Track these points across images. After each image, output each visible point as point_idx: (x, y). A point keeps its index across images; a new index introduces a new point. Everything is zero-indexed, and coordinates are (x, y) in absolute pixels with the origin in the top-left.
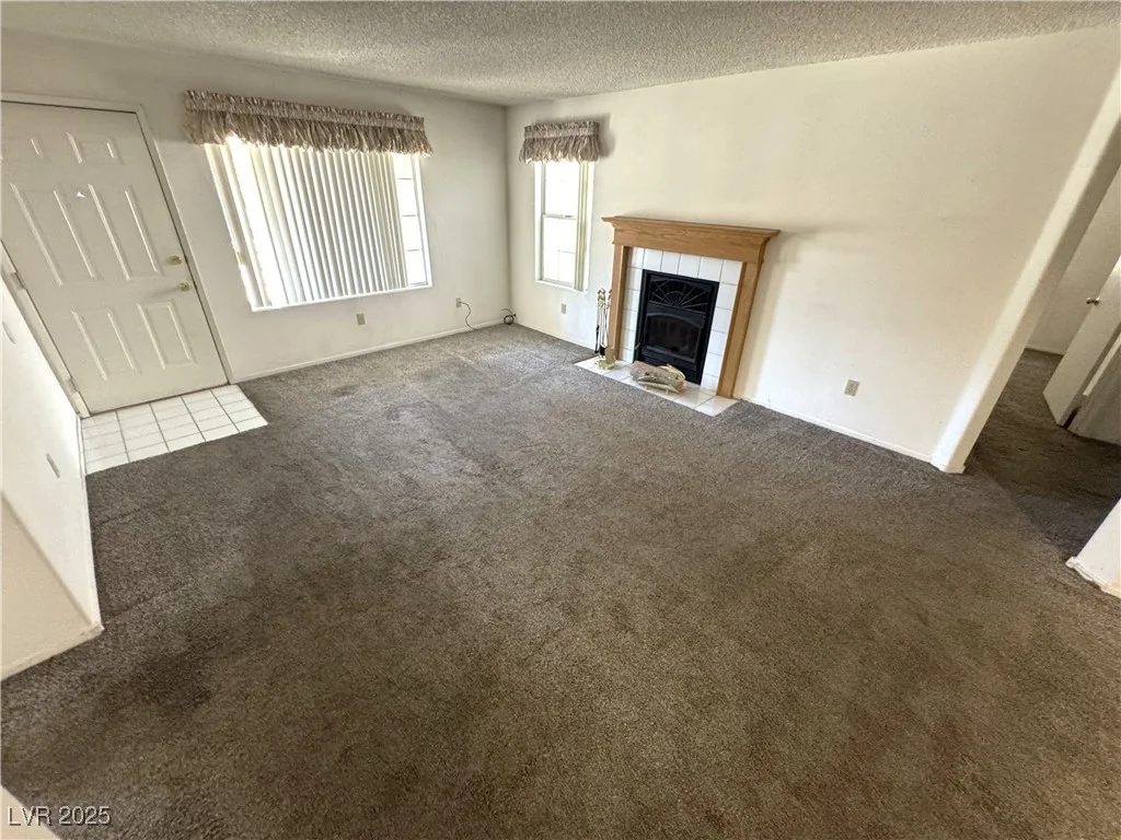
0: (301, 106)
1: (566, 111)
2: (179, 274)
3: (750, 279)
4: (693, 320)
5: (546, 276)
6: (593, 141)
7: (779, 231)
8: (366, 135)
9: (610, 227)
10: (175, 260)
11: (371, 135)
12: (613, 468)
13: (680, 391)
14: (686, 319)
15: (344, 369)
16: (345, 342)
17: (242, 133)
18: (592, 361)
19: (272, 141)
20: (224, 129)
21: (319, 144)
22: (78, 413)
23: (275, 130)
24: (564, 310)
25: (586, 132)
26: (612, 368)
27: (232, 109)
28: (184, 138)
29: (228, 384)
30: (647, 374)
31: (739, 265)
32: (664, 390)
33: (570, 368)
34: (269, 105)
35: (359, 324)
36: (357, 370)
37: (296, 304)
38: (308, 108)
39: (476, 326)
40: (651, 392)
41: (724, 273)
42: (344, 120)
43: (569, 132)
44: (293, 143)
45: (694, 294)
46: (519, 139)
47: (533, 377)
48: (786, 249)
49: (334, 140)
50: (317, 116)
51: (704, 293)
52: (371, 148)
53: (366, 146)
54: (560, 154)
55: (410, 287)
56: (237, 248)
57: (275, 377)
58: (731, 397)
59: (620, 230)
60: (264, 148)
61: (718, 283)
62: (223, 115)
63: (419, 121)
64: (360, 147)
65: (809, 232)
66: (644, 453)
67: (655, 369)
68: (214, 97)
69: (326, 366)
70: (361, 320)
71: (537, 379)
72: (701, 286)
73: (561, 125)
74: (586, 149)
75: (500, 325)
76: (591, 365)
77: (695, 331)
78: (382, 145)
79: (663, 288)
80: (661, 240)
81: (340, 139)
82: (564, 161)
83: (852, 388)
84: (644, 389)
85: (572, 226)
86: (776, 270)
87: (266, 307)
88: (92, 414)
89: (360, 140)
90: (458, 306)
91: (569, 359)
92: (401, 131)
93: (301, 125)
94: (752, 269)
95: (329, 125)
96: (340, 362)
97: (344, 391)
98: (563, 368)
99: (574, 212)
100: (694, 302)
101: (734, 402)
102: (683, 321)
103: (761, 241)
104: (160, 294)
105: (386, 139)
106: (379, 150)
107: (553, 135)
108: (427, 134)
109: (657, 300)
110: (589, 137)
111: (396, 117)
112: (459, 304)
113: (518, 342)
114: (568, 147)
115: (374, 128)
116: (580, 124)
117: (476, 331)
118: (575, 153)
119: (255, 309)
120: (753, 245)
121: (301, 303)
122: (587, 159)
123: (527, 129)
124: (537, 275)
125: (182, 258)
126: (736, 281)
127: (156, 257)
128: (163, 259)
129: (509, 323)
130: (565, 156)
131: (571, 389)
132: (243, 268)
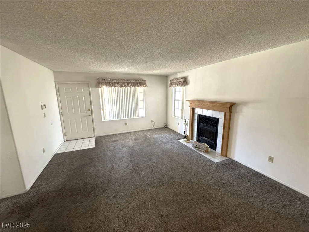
0: (119, 80)
1: (179, 75)
2: (89, 112)
3: (228, 117)
4: (212, 129)
5: (175, 115)
6: (185, 82)
7: (235, 103)
8: (132, 84)
9: (188, 103)
10: (89, 110)
11: (133, 84)
12: (170, 175)
13: (207, 152)
14: (211, 129)
15: (119, 136)
16: (122, 129)
17: (106, 85)
18: (183, 140)
19: (111, 87)
20: (103, 85)
21: (121, 86)
22: (64, 140)
23: (112, 84)
24: (179, 125)
25: (183, 80)
26: (189, 142)
27: (105, 81)
28: (95, 87)
29: (94, 137)
30: (196, 145)
31: (223, 114)
32: (201, 151)
33: (175, 141)
34: (112, 80)
35: (126, 125)
36: (122, 136)
37: (112, 120)
38: (120, 80)
39: (156, 128)
40: (197, 151)
41: (220, 116)
42: (127, 82)
43: (179, 80)
44: (116, 87)
45: (212, 121)
46: (169, 82)
47: (163, 143)
48: (238, 109)
49: (124, 85)
50: (122, 81)
51: (215, 122)
52: (132, 87)
53: (131, 86)
54: (177, 85)
55: (139, 117)
56: (102, 108)
57: (104, 137)
58: (226, 157)
59: (192, 103)
60: (110, 88)
61: (219, 118)
62: (103, 82)
63: (145, 81)
64: (130, 87)
65: (245, 103)
66: (183, 172)
67: (200, 144)
68: (102, 79)
69: (116, 135)
70: (126, 124)
71: (164, 143)
72: (214, 119)
73: (177, 79)
74: (182, 84)
75: (163, 128)
76: (183, 141)
77: (213, 133)
78: (135, 86)
79: (204, 119)
80: (201, 106)
81: (126, 85)
82: (178, 87)
83: (271, 159)
84: (196, 150)
85: (180, 102)
86: (236, 115)
87: (105, 120)
88: (67, 141)
89: (130, 85)
90: (152, 122)
91: (177, 139)
92: (140, 83)
93: (118, 83)
94: (228, 114)
95: (124, 83)
96: (119, 134)
97: (115, 141)
98: (174, 141)
99: (181, 99)
100: (213, 124)
101: (227, 158)
102: (210, 130)
103: (229, 106)
104: (85, 116)
105: (136, 85)
106: (134, 87)
107: (176, 81)
108: (146, 83)
109: (202, 123)
110: (183, 81)
111: (139, 80)
112: (152, 121)
113: (165, 132)
114: (179, 84)
115: (134, 83)
116: (181, 78)
117: (155, 129)
118: (180, 85)
119: (103, 120)
120: (227, 108)
121: (113, 120)
122: (183, 86)
123: (171, 80)
124: (173, 115)
125: (90, 109)
126: (223, 118)
127: (86, 109)
128: (87, 110)
129: (166, 127)
130: (178, 86)
131: (172, 147)
132: (102, 112)
